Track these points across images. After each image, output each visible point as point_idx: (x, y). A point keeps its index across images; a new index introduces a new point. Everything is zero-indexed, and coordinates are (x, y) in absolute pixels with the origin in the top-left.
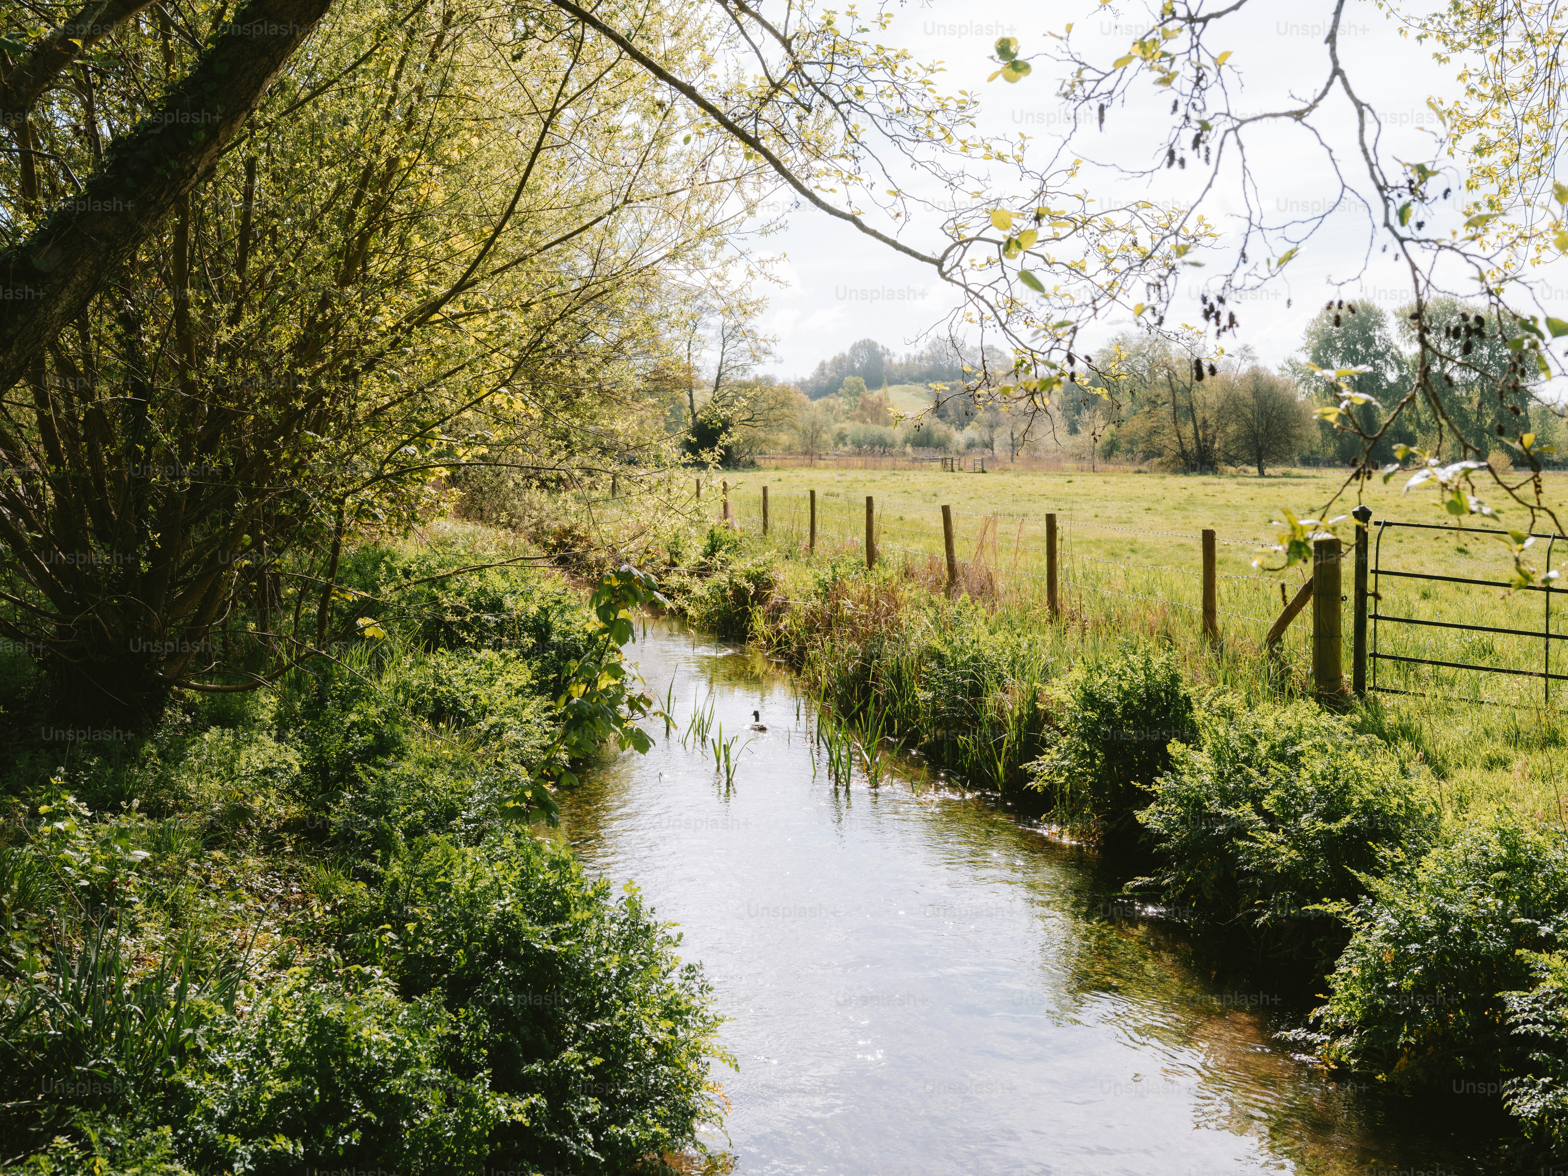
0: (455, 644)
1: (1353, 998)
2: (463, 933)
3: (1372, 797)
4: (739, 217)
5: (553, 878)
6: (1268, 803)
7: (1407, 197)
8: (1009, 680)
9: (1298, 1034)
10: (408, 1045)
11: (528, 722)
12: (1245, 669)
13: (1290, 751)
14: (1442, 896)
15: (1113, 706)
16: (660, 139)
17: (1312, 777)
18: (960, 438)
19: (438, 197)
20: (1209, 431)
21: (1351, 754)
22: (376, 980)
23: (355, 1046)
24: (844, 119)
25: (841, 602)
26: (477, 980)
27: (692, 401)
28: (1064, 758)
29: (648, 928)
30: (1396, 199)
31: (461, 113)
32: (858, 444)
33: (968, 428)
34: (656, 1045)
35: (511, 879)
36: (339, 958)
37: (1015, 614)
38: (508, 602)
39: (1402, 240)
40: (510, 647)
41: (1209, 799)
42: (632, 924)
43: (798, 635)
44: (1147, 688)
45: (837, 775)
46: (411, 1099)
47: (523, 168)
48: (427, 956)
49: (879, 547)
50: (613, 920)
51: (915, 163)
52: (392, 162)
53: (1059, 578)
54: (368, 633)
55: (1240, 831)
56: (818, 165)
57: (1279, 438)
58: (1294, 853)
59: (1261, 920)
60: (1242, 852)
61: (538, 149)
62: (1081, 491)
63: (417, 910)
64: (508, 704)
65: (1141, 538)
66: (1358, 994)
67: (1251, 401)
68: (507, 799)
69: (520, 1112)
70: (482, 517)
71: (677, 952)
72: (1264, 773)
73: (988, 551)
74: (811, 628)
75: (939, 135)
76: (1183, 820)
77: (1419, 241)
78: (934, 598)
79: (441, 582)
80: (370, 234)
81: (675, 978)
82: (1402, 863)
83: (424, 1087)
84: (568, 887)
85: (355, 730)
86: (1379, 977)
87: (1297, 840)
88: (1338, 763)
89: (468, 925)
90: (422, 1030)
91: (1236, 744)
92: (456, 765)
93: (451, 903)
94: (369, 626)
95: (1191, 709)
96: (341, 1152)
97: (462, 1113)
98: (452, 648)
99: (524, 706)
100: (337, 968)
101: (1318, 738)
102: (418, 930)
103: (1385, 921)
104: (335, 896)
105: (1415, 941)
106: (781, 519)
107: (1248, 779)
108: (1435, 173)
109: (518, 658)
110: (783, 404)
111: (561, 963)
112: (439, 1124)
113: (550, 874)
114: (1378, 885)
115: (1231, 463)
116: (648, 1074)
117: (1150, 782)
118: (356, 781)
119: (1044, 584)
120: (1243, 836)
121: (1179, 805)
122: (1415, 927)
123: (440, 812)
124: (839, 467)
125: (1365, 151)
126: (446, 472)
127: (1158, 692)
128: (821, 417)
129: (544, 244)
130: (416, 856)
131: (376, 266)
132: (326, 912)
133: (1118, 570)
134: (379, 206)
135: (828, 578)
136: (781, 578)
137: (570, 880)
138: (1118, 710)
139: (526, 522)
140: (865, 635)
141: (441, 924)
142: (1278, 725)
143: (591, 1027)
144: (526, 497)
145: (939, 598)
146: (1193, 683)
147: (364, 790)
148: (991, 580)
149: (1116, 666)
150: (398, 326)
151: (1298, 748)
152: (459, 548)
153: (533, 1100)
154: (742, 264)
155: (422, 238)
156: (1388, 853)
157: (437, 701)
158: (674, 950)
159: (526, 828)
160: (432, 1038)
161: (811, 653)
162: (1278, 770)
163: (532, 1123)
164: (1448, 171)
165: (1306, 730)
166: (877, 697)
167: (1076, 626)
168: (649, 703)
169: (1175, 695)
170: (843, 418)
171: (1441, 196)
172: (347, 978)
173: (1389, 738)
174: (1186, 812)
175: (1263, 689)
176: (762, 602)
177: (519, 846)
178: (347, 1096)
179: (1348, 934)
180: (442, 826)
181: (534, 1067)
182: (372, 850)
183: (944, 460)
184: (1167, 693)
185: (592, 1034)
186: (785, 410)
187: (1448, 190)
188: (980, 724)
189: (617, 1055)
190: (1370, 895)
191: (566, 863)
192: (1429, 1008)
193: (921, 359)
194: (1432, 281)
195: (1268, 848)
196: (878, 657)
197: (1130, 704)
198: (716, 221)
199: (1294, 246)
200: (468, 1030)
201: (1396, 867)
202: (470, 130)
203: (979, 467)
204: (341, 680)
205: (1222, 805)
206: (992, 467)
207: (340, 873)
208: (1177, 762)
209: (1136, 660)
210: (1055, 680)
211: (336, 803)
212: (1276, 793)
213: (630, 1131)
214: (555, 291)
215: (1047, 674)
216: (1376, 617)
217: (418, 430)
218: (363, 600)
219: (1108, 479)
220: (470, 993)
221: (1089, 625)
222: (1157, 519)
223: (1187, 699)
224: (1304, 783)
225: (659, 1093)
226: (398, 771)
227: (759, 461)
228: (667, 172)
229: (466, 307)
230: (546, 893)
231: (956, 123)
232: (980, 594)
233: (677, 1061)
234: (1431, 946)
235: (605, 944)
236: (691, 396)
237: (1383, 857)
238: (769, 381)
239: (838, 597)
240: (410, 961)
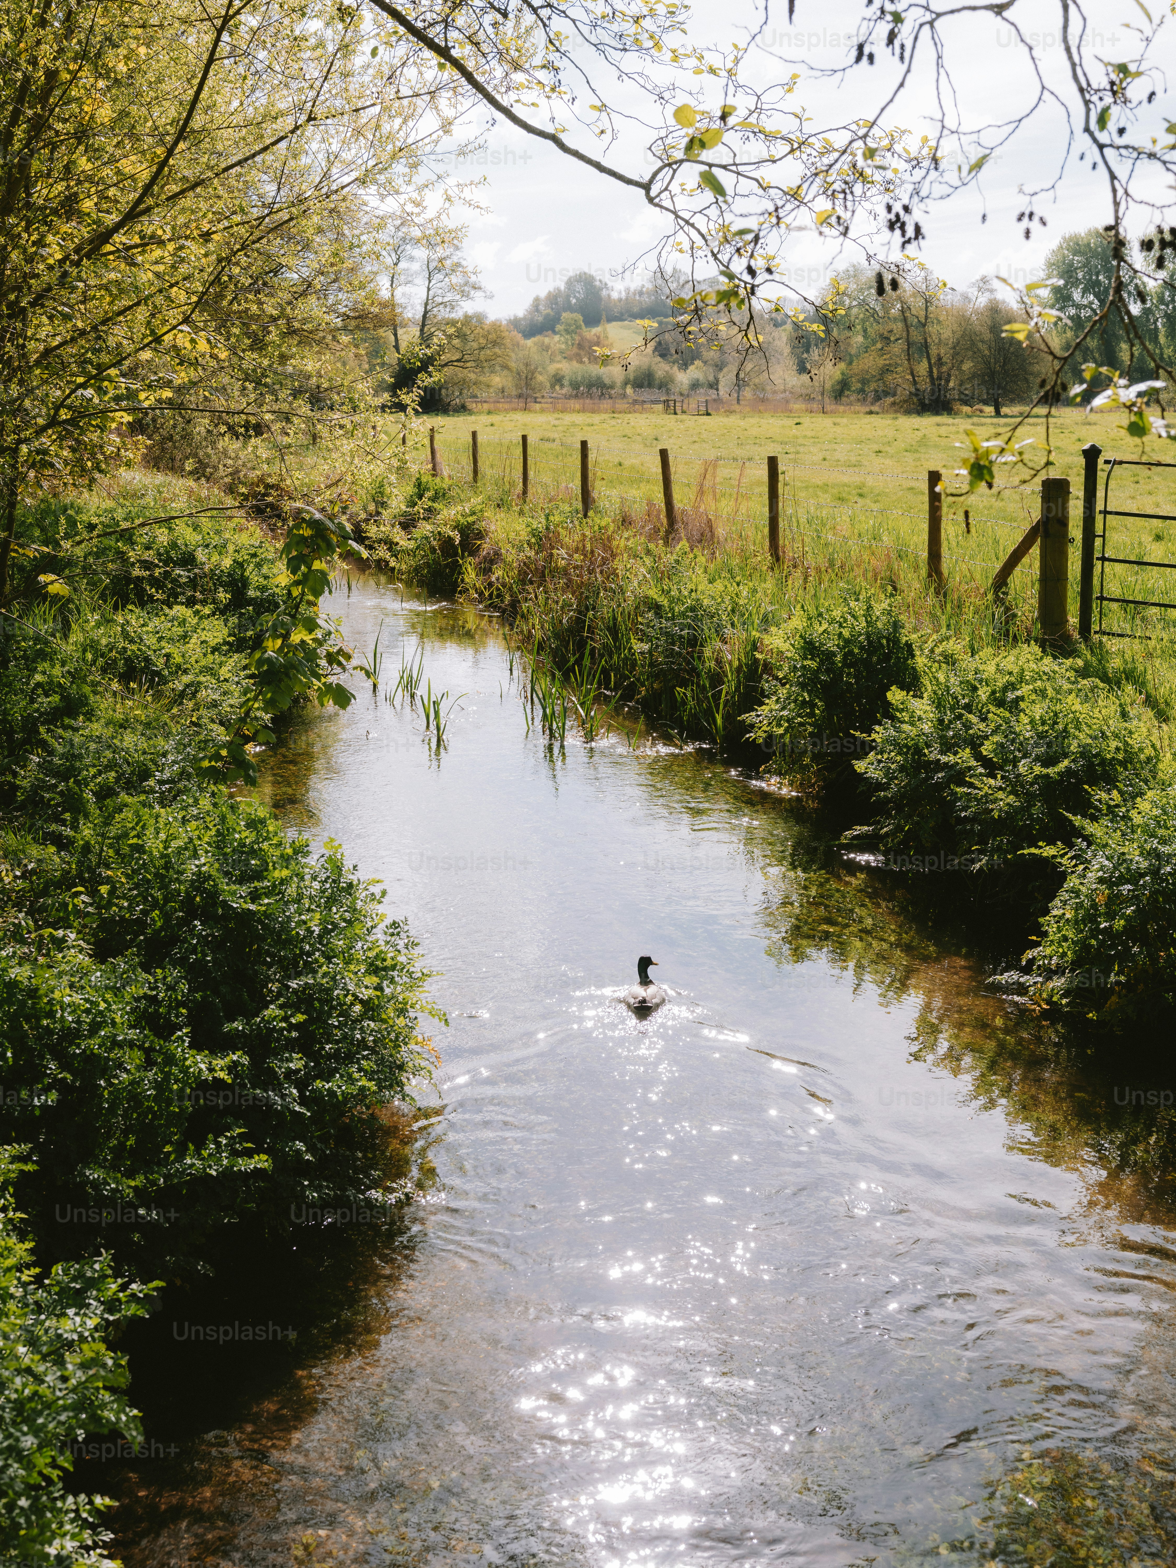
0: (143, 601)
1: (1065, 939)
2: (159, 895)
3: (1089, 741)
4: (434, 136)
5: (248, 836)
6: (987, 749)
7: (1109, 99)
8: (728, 631)
9: (1010, 977)
10: (103, 1006)
11: (226, 680)
12: (969, 614)
13: (1011, 696)
14: (1156, 837)
15: (834, 654)
16: (345, 49)
17: (1032, 722)
18: (683, 378)
19: (105, 114)
20: (944, 369)
21: (1071, 697)
22: (69, 943)
23: (48, 1008)
24: (545, 25)
25: (555, 551)
26: (174, 940)
27: (397, 340)
28: (783, 709)
29: (350, 885)
30: (1098, 103)
31: (126, 19)
32: (575, 385)
33: (692, 368)
34: (362, 1001)
35: (206, 839)
36: (31, 923)
37: (735, 562)
38: (201, 555)
39: (1101, 147)
40: (204, 602)
41: (928, 746)
42: (334, 881)
43: (511, 589)
44: (868, 636)
45: (551, 730)
46: (108, 1059)
47: (196, 82)
48: (122, 918)
49: (595, 494)
50: (314, 878)
51: (622, 75)
52: (52, 75)
53: (781, 525)
54: (53, 589)
55: (958, 776)
56: (519, 77)
57: (1017, 376)
58: (1011, 799)
59: (977, 866)
60: (960, 799)
61: (211, 60)
62: (809, 434)
63: (109, 873)
64: (203, 663)
65: (870, 481)
66: (1071, 934)
67: (987, 336)
68: (203, 759)
69: (222, 1069)
70: (174, 468)
71: (381, 909)
72: (984, 719)
73: (708, 498)
74: (523, 579)
75: (649, 44)
76: (902, 769)
77: (1118, 148)
78: (652, 546)
79: (127, 536)
80: (32, 156)
81: (379, 935)
82: (1117, 806)
83: (121, 1047)
84: (265, 846)
85: (40, 691)
86: (1091, 918)
87: (1015, 785)
88: (1058, 707)
89: (164, 887)
90: (117, 991)
91: (956, 690)
92: (148, 725)
93: (144, 864)
94: (52, 582)
95: (913, 656)
96: (37, 1113)
97: (162, 1072)
98: (142, 605)
99: (221, 664)
100: (29, 932)
101: (1039, 683)
102: (111, 893)
103: (1100, 863)
104: (25, 861)
105: (1128, 882)
106: (492, 466)
107: (968, 726)
108: (1139, 74)
109: (214, 614)
110: (495, 343)
111: (260, 921)
112: (138, 1083)
113: (247, 833)
114: (1092, 829)
115: (966, 403)
116: (353, 1029)
117: (869, 731)
118: (43, 744)
119: (766, 530)
120: (962, 783)
121: (899, 753)
122: (1128, 869)
123: (133, 773)
124: (555, 410)
125: (1068, 49)
126: (128, 418)
127: (879, 639)
128: (536, 357)
129: (223, 166)
130: (107, 818)
131: (41, 193)
132: (16, 877)
133: (843, 515)
134: (38, 126)
135: (541, 527)
136: (493, 528)
137: (267, 839)
138: (839, 658)
139: (221, 472)
140: (580, 586)
141: (137, 886)
142: (998, 670)
143: (293, 984)
144: (220, 445)
145: (659, 547)
146: (915, 630)
147: (51, 753)
148: (711, 527)
149: (837, 613)
150: (66, 258)
151: (1019, 693)
152: (149, 500)
153: (235, 1058)
154: (440, 188)
155: (89, 160)
156: (1104, 796)
157: (128, 660)
158: (379, 907)
159: (222, 787)
160: (128, 998)
161: (524, 606)
162: (997, 715)
163: (234, 1080)
164: (1154, 73)
165: (1028, 675)
166: (593, 649)
167: (798, 574)
168: (348, 657)
169: (896, 641)
170: (559, 358)
171: (1145, 100)
172: (40, 944)
173: (1113, 682)
174: (906, 760)
175: (987, 635)
176: (474, 552)
177: (215, 805)
178: (42, 1058)
179: (1063, 877)
180: (135, 788)
181: (235, 1025)
182: (62, 813)
183: (667, 402)
184: (888, 640)
185: (295, 992)
186: (497, 350)
187: (1153, 94)
188: (699, 675)
189: (321, 1012)
190: (1085, 838)
191: (263, 822)
192: (1140, 947)
193: (641, 293)
194: (1130, 191)
195: (986, 795)
196: (594, 609)
197: (851, 652)
198: (410, 141)
199: (988, 151)
200: (166, 991)
201: (1111, 810)
202: (136, 38)
203: (703, 409)
204: (24, 640)
205: (942, 752)
206: (717, 410)
207: (29, 838)
208: (898, 710)
209: (858, 607)
210: (773, 629)
211: (22, 767)
212: (996, 738)
213: (336, 1085)
214: (237, 218)
215: (767, 621)
216: (1103, 559)
217: (94, 372)
218: (44, 556)
219: (838, 420)
220: (168, 954)
221: (812, 572)
222: (888, 462)
223: (909, 645)
224: (1023, 727)
225: (367, 1048)
226: (86, 732)
227: (471, 405)
228: (354, 84)
229: (142, 238)
230: (243, 853)
231: (665, 30)
232: (700, 541)
233: (384, 1016)
234: (1144, 886)
235: (306, 902)
236: (395, 335)
237: (1100, 801)
238: (480, 318)
239: (553, 548)
240: (105, 924)
